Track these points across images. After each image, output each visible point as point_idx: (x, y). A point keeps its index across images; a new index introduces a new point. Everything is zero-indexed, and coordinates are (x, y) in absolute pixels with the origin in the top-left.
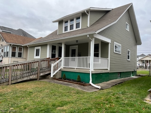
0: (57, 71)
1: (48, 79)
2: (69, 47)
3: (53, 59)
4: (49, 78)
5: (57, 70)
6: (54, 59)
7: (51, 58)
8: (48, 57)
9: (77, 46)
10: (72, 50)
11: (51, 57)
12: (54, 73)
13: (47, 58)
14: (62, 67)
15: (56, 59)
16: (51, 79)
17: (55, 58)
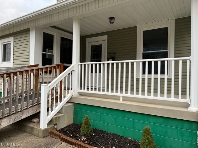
0: (60, 105)
1: (32, 134)
2: (85, 40)
3: (47, 68)
4: (35, 132)
5: (61, 101)
6: (51, 67)
7: (41, 66)
8: (32, 63)
9: (105, 37)
10: (92, 47)
11: (40, 63)
12: (52, 114)
13: (30, 65)
14: (75, 90)
15: (55, 67)
16: (41, 135)
17: (51, 64)
